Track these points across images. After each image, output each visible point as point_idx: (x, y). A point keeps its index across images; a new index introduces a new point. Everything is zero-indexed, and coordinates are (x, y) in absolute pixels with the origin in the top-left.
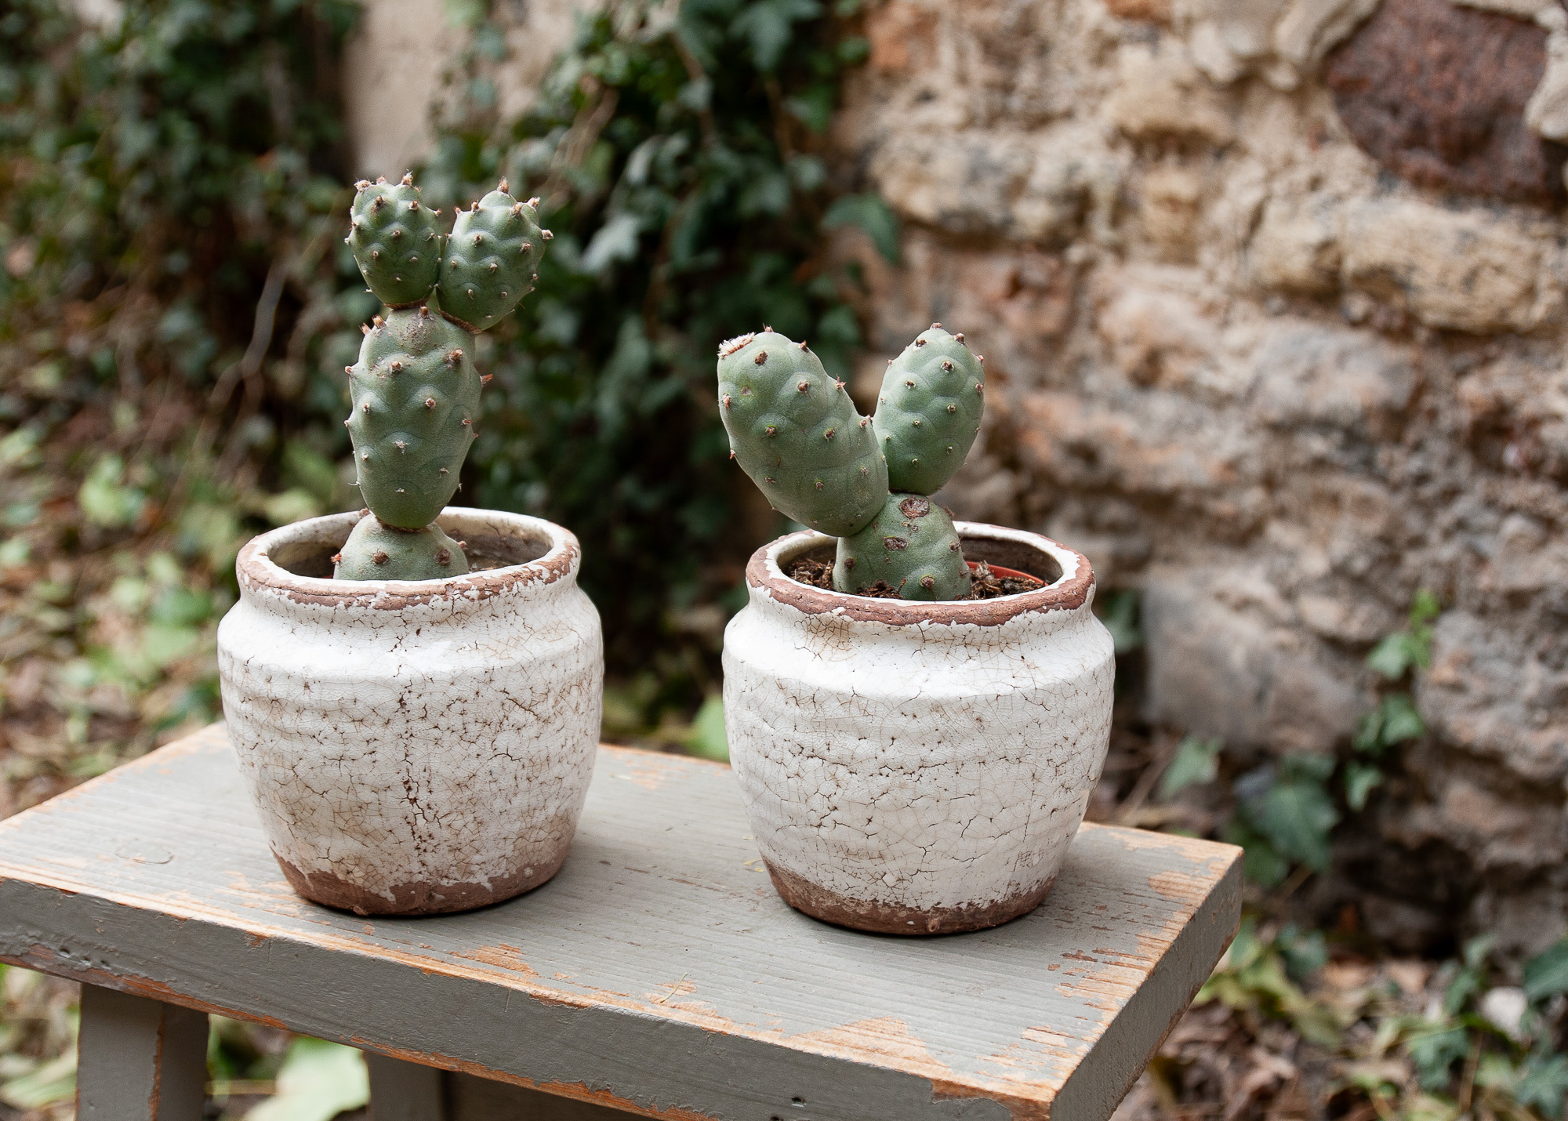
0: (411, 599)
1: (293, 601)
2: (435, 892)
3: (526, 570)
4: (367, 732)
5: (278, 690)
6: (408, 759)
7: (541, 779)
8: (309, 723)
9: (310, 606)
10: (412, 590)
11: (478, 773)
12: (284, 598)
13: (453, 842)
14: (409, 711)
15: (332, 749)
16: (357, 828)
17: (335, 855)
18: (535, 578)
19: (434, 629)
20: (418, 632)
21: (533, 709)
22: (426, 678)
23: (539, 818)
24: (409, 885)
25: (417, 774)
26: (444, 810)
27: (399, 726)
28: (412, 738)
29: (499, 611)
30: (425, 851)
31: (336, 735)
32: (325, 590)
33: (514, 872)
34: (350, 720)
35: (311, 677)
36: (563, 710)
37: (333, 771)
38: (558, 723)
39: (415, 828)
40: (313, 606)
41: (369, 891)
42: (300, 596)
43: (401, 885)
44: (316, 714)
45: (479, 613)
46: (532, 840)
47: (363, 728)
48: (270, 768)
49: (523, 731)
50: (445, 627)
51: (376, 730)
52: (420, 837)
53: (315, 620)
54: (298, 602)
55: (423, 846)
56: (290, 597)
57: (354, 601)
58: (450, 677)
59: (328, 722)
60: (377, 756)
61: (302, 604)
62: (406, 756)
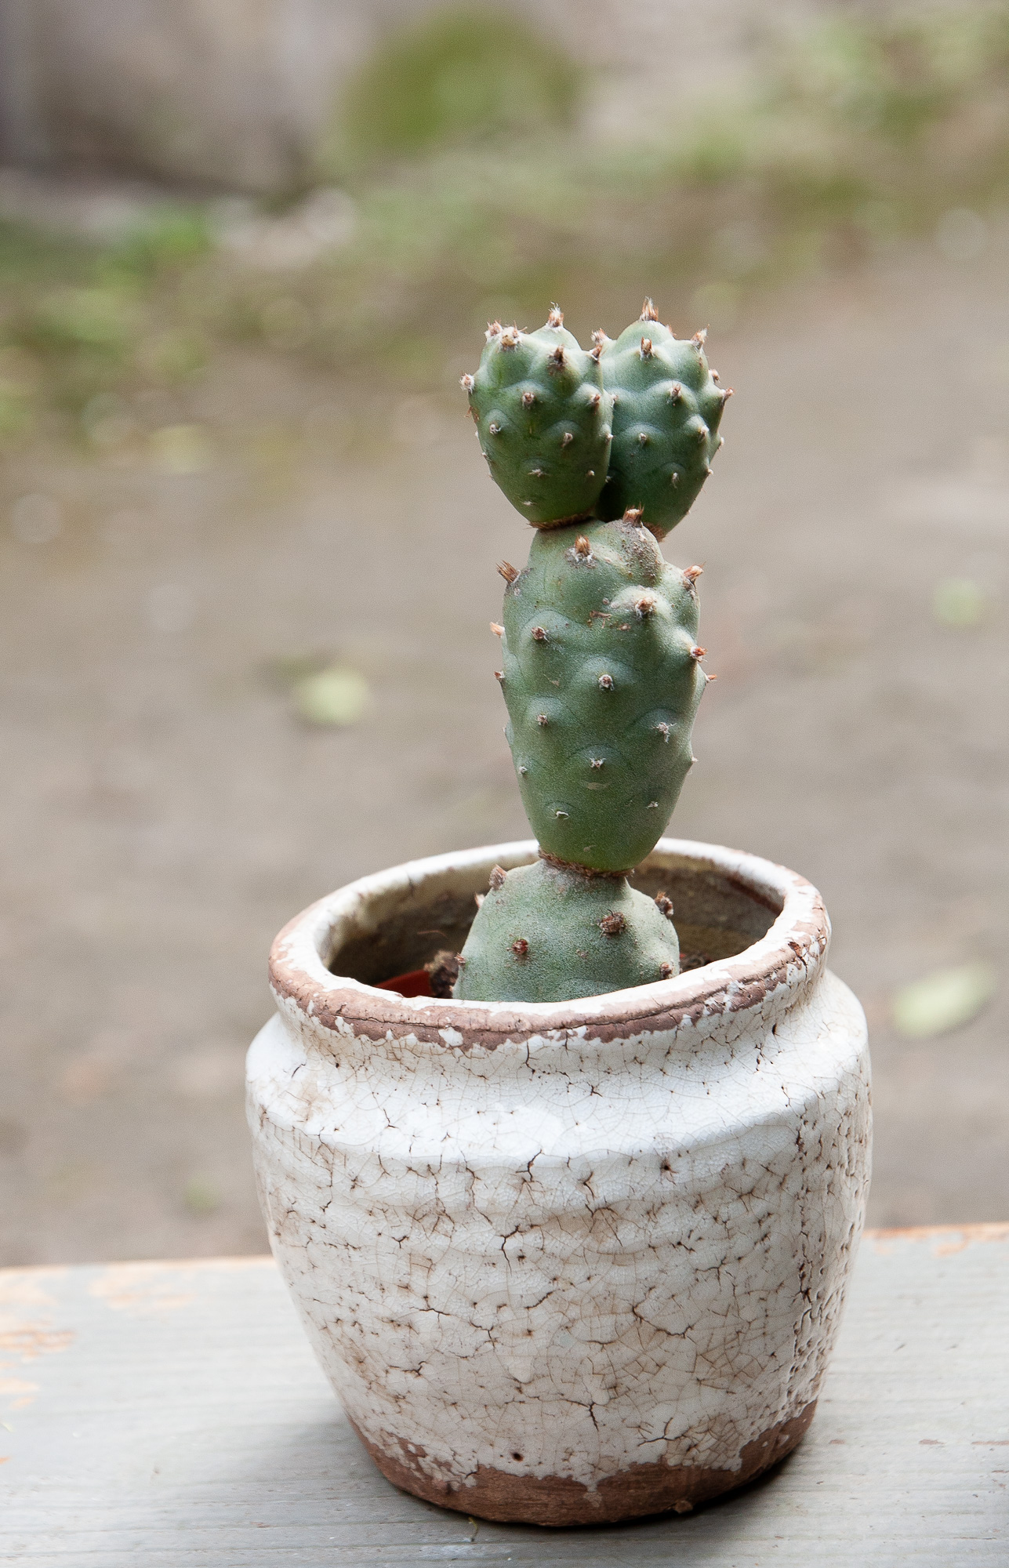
0: (768, 980)
1: (597, 1041)
2: (784, 1432)
5: (606, 1190)
6: (804, 1229)
8: (670, 1225)
9: (633, 1038)
10: (764, 967)
12: (576, 1042)
15: (706, 1255)
16: (724, 1369)
17: (676, 1428)
19: (787, 1019)
20: (774, 1030)
22: (817, 1094)
24: (765, 1435)
25: (812, 1249)
27: (794, 1182)
28: (808, 1195)
30: (797, 1370)
31: (719, 1227)
32: (652, 1006)
34: (737, 1197)
35: (671, 1148)
37: (707, 1288)
39: (799, 1338)
40: (639, 1037)
41: (710, 1468)
42: (606, 1029)
43: (756, 1439)
44: (684, 1206)
47: (753, 1202)
48: (579, 1325)
50: (796, 1012)
51: (770, 1200)
52: (802, 1349)
53: (636, 1059)
55: (798, 1362)
56: (588, 1037)
57: (702, 1009)
58: (836, 1082)
59: (703, 1212)
60: (773, 1239)
61: (617, 1040)
62: (802, 1226)
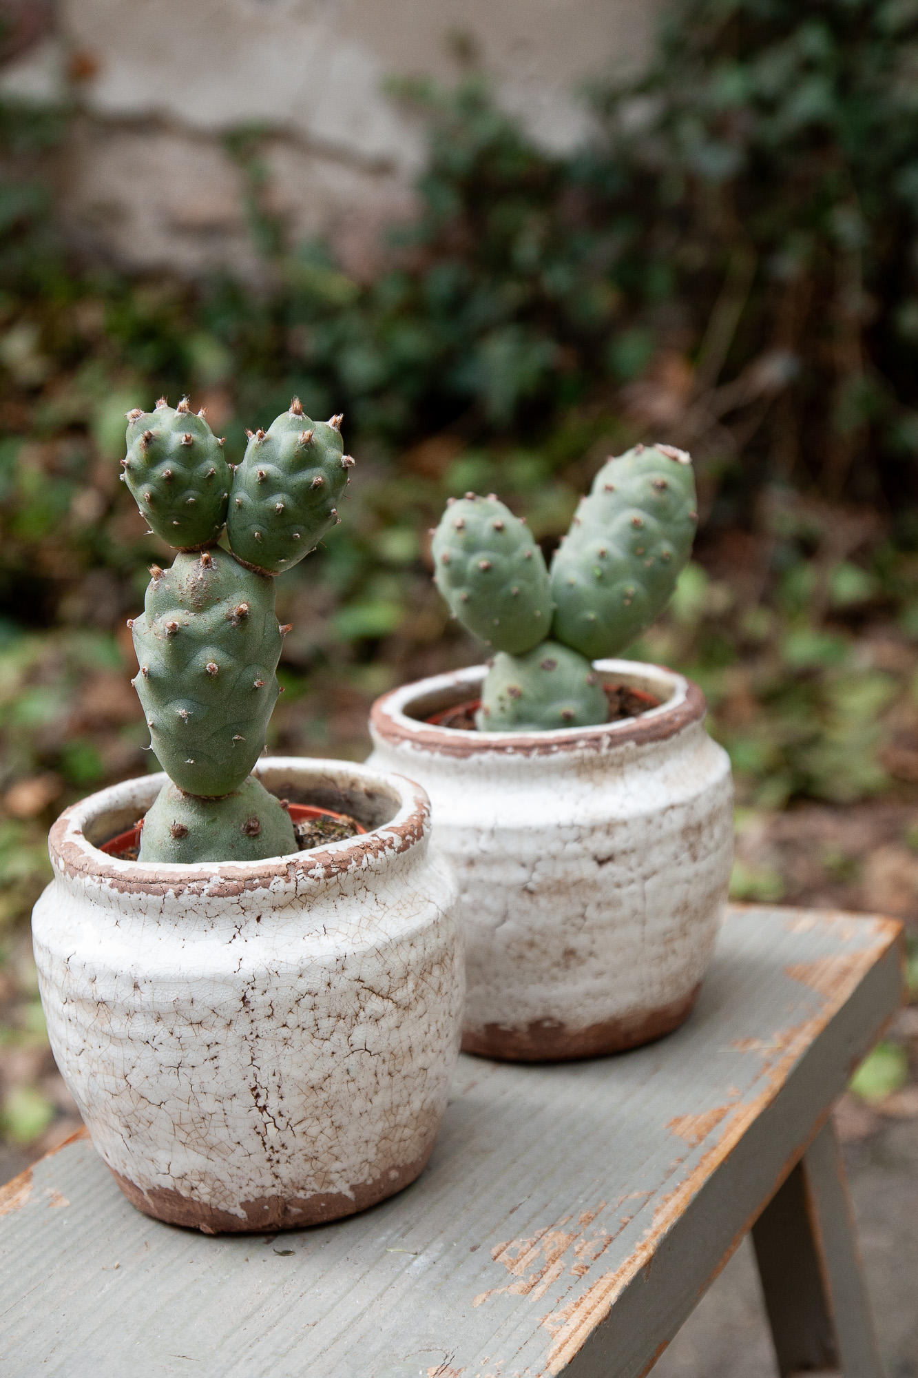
0: (249, 883)
2: (291, 1205)
3: (376, 839)
4: (207, 1035)
5: (104, 990)
6: (254, 1063)
7: (404, 1073)
8: (141, 1027)
9: (135, 896)
10: (250, 873)
11: (335, 1073)
12: (105, 887)
13: (309, 1151)
14: (253, 1010)
15: (168, 1056)
16: (200, 1141)
17: (176, 1170)
18: (386, 848)
19: (276, 914)
20: (258, 919)
21: (392, 996)
22: (271, 972)
23: (404, 1115)
24: (261, 1200)
25: (265, 1079)
26: (298, 1116)
27: (242, 1027)
28: (258, 1040)
29: (348, 888)
30: (278, 1162)
31: (173, 1040)
32: (151, 877)
33: (378, 1176)
34: (187, 1023)
35: (141, 976)
36: (425, 993)
37: (170, 1080)
38: (420, 1008)
39: (266, 1139)
40: (139, 895)
41: (217, 1209)
42: (124, 884)
43: (252, 1200)
44: (149, 1017)
45: (326, 893)
46: (397, 1139)
47: (202, 1031)
48: (99, 1077)
49: (382, 1023)
50: (289, 912)
51: (218, 1033)
52: (272, 1147)
53: (141, 910)
54: (122, 891)
55: (275, 1157)
56: (112, 886)
57: (185, 888)
58: (298, 968)
59: (162, 1026)
60: (220, 1062)
61: (126, 893)
62: (252, 1060)
